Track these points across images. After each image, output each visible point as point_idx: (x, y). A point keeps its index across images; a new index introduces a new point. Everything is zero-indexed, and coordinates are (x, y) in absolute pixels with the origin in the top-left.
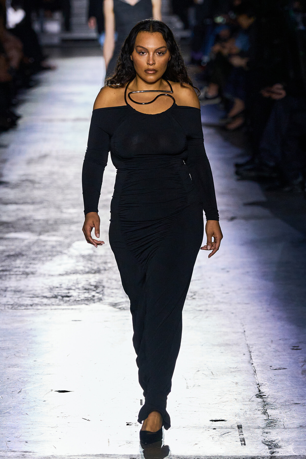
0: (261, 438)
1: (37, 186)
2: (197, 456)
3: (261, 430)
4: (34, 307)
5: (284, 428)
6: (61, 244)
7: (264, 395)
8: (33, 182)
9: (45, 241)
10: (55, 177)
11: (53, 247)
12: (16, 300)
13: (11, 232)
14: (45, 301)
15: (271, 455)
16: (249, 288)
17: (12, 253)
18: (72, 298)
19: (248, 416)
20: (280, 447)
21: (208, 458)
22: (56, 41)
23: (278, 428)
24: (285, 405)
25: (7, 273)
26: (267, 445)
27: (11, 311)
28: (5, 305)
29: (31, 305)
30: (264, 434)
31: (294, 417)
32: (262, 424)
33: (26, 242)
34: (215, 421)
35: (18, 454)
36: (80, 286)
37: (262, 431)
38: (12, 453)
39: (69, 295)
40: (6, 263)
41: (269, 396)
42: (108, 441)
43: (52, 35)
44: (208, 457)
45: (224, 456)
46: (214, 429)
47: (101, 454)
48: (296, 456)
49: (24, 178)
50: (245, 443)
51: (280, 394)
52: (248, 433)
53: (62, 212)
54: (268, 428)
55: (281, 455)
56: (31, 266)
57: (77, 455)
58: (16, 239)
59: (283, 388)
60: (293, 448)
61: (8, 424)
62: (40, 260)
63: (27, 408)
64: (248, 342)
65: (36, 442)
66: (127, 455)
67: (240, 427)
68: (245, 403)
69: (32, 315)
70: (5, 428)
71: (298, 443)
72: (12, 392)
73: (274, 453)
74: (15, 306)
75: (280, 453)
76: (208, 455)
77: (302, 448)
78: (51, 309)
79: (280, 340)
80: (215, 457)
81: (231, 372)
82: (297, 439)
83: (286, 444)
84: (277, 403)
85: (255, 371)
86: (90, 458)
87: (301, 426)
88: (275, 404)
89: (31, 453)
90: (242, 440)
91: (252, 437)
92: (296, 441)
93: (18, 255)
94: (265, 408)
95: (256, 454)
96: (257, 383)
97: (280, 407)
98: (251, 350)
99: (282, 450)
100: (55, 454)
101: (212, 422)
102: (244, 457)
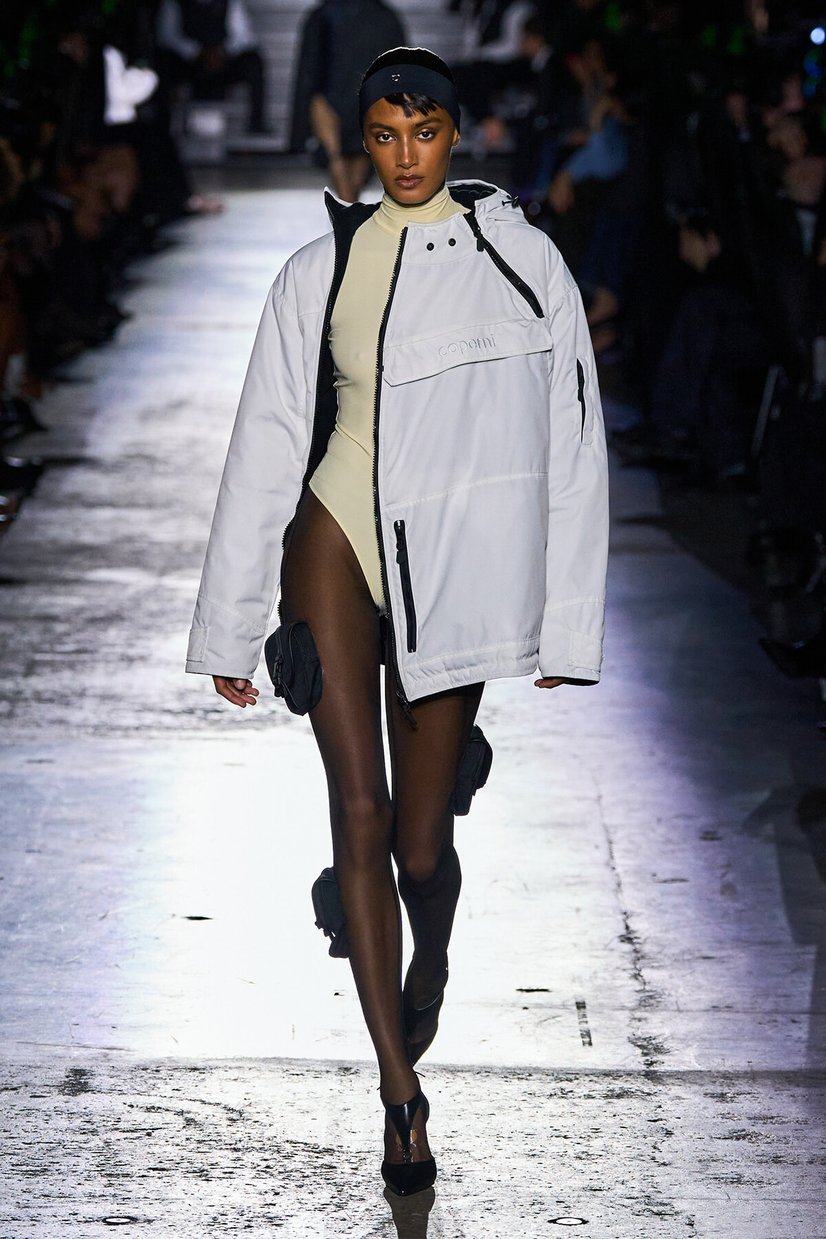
0: (628, 1032)
1: (160, 468)
2: (485, 1068)
3: (627, 1013)
4: (144, 733)
5: (679, 1011)
7: (636, 938)
8: (150, 459)
9: (173, 590)
10: (201, 449)
12: (104, 717)
13: (100, 567)
14: (168, 719)
15: (647, 1070)
16: (613, 703)
17: (100, 613)
18: (226, 716)
19: (599, 982)
20: (667, 1052)
21: (509, 1071)
22: (214, 153)
23: (666, 1010)
24: (685, 959)
25: (85, 657)
26: (639, 1046)
27: (91, 740)
28: (79, 726)
29: (137, 729)
30: (634, 1022)
31: (700, 987)
32: (631, 1000)
33: (130, 591)
34: (528, 991)
35: (94, 1052)
37: (629, 1015)
38: (82, 1051)
40: (88, 634)
41: (648, 940)
42: (292, 1030)
44: (508, 1068)
45: (544, 1069)
46: (525, 1008)
47: (275, 1058)
48: (701, 1071)
49: (132, 451)
50: (590, 1040)
51: (670, 936)
52: (598, 1019)
54: (643, 1009)
55: (669, 1069)
56: (140, 643)
57: (224, 1058)
58: (109, 583)
59: (679, 922)
60: (697, 1054)
61: (75, 986)
62: (160, 629)
63: (118, 953)
64: (607, 821)
65: (133, 1027)
66: (332, 1062)
67: (581, 1006)
68: (595, 953)
69: (138, 750)
70: (69, 994)
71: (707, 1044)
72: (88, 916)
73: (655, 1065)
74: (101, 730)
75: (667, 1064)
76: (509, 1065)
77: (715, 1056)
78: (180, 739)
79: (677, 817)
80: (525, 1069)
81: (568, 885)
82: (706, 1035)
83: (680, 1046)
84: (665, 955)
85: (619, 885)
86: (251, 1066)
87: (714, 1007)
88: (659, 956)
89: (123, 1052)
90: (585, 1033)
91: (608, 1028)
92: (704, 1040)
93: (114, 618)
94: (638, 966)
95: (614, 1065)
96: (624, 909)
97: (672, 965)
98: (612, 839)
99: (671, 1057)
100: (174, 1055)
101: (520, 992)
102: (587, 1072)
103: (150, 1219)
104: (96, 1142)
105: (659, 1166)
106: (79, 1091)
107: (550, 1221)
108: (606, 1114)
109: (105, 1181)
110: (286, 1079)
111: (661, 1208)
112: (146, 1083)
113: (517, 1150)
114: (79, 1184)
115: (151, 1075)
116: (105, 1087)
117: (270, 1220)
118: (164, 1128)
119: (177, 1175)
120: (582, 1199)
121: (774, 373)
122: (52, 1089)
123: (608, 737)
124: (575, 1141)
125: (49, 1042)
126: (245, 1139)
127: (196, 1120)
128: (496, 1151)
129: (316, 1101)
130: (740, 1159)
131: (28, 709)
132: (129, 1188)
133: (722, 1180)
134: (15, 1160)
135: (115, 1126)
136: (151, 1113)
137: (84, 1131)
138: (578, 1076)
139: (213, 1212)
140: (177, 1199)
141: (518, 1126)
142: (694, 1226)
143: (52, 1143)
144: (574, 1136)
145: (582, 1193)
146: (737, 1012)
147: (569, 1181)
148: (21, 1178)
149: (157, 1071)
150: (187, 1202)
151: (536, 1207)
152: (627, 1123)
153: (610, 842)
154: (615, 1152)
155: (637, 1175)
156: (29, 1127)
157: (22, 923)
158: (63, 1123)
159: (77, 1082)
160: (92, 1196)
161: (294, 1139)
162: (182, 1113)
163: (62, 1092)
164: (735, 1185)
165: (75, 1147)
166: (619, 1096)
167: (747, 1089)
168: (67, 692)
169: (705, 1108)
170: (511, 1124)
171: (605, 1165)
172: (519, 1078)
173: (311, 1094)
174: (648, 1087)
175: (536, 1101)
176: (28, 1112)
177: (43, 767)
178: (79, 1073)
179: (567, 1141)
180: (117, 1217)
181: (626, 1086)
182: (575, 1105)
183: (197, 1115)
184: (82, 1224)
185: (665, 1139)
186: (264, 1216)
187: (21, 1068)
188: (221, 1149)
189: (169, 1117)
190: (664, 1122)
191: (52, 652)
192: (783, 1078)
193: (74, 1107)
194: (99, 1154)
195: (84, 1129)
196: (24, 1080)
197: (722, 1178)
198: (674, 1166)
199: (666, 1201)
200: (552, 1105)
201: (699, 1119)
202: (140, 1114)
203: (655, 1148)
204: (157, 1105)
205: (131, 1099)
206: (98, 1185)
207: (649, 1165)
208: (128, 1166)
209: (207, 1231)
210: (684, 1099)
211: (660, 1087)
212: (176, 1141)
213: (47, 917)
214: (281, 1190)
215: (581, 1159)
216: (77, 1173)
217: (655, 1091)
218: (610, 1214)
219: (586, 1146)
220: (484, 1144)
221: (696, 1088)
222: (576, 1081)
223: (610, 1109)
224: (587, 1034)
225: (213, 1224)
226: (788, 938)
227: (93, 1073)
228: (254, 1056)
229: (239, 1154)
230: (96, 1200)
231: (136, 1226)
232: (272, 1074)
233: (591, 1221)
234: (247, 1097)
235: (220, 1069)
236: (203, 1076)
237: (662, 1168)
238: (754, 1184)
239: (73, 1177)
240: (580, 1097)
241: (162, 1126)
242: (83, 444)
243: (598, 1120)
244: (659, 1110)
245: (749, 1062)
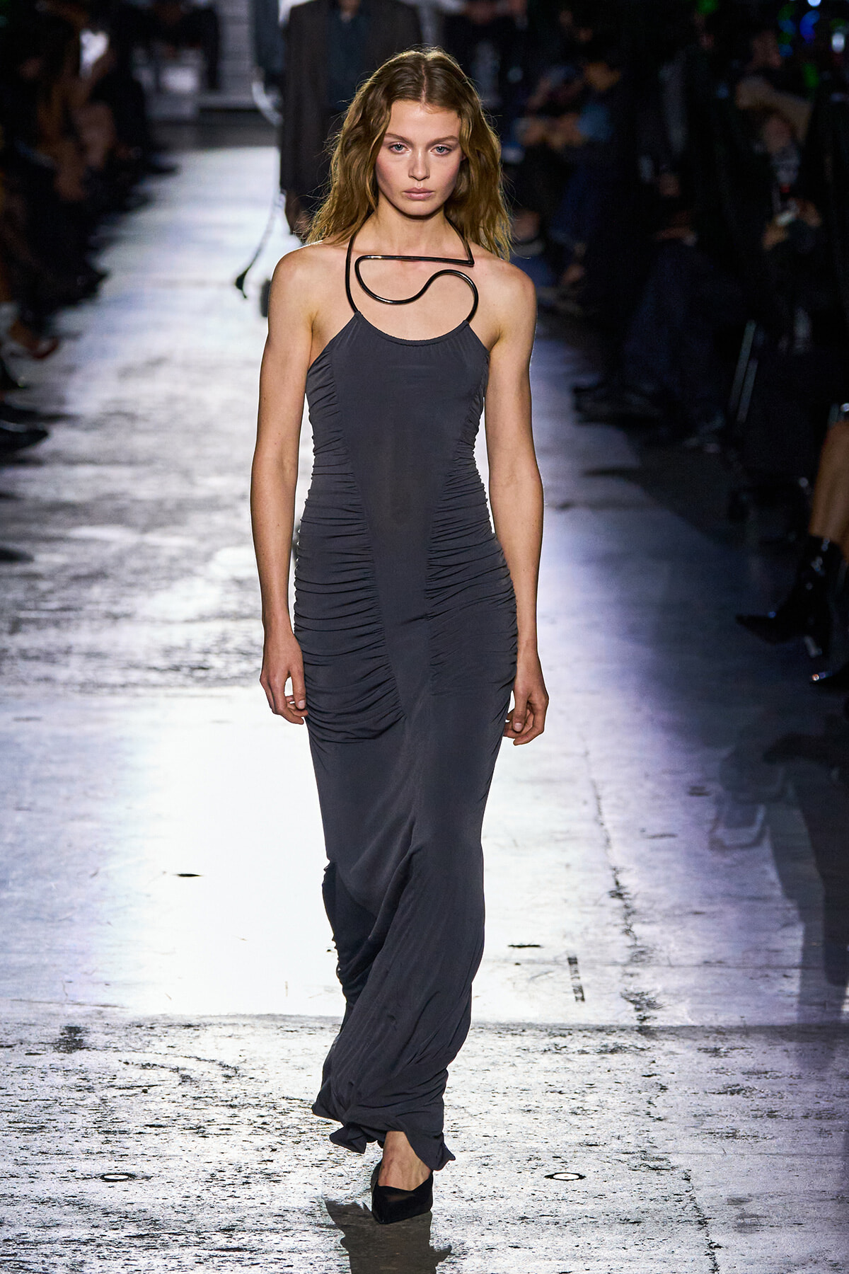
0: (620, 988)
1: (140, 425)
2: (478, 1023)
3: (619, 969)
4: (130, 690)
5: (671, 966)
6: (189, 553)
7: (626, 894)
8: (131, 417)
9: (156, 547)
10: (180, 407)
11: (173, 560)
12: (90, 675)
13: (81, 524)
14: (154, 677)
15: (640, 1025)
16: (598, 659)
17: (83, 571)
18: (212, 673)
19: (590, 937)
20: (660, 1007)
21: (502, 1027)
22: (187, 110)
23: (657, 965)
24: (675, 915)
25: (71, 614)
26: (632, 1002)
27: (78, 698)
28: (66, 684)
29: (123, 686)
30: (626, 977)
31: (690, 942)
32: (623, 955)
33: (113, 549)
34: (520, 947)
35: (88, 1009)
36: (230, 646)
37: (621, 970)
38: (77, 1009)
39: (207, 665)
40: (72, 592)
41: (638, 896)
42: (285, 987)
43: (178, 97)
44: (502, 1024)
45: (537, 1025)
46: (517, 964)
47: (268, 1015)
48: (693, 1027)
49: (111, 408)
50: (583, 996)
51: (660, 891)
52: (590, 975)
53: (193, 484)
54: (635, 964)
55: (662, 1024)
56: (126, 600)
57: (218, 1014)
58: (93, 540)
59: (668, 877)
60: (689, 1009)
61: (68, 944)
62: (144, 587)
63: (109, 911)
64: (595, 776)
65: (127, 985)
66: (326, 1018)
67: (573, 961)
68: (586, 909)
69: (125, 708)
70: (61, 952)
71: (700, 999)
72: (79, 874)
73: (647, 1020)
74: (88, 687)
75: (659, 1019)
76: (503, 1021)
77: (708, 1010)
78: (167, 696)
79: (664, 772)
80: (519, 1025)
81: (557, 841)
82: (697, 990)
83: (672, 1001)
84: (656, 911)
85: (608, 840)
86: (245, 1023)
87: (706, 962)
88: (650, 912)
89: (117, 1009)
90: (577, 989)
91: (600, 984)
92: (696, 995)
93: (97, 576)
94: (629, 922)
95: (607, 1021)
96: (613, 865)
97: (662, 920)
98: (600, 794)
99: (663, 1013)
100: (168, 1012)
101: (512, 948)
102: (581, 1027)
103: (148, 1175)
104: (92, 1099)
105: (654, 1121)
106: (74, 1048)
107: (547, 1177)
108: (600, 1069)
109: (102, 1138)
110: (281, 1036)
111: (657, 1163)
112: (141, 1040)
113: (513, 1106)
114: (77, 1141)
115: (145, 1032)
116: (100, 1044)
117: (267, 1176)
118: (160, 1085)
119: (174, 1131)
120: (578, 1154)
121: (750, 329)
122: (47, 1046)
123: (593, 693)
124: (570, 1096)
125: (44, 999)
126: (241, 1096)
127: (191, 1077)
128: (491, 1107)
129: (311, 1058)
130: (734, 1114)
131: (15, 667)
132: (127, 1145)
133: (717, 1135)
134: (12, 1117)
135: (111, 1084)
136: (146, 1070)
137: (80, 1088)
138: (571, 1032)
139: (211, 1169)
140: (174, 1156)
141: (512, 1081)
142: (691, 1180)
143: (48, 1100)
144: (569, 1092)
145: (578, 1148)
146: (729, 967)
147: (565, 1136)
148: (18, 1135)
149: (151, 1028)
150: (185, 1158)
151: (533, 1163)
152: (622, 1078)
153: (598, 798)
154: (611, 1107)
155: (632, 1130)
156: (25, 1084)
157: (13, 880)
158: (59, 1080)
159: (72, 1040)
160: (89, 1153)
161: (290, 1096)
162: (177, 1070)
163: (57, 1049)
164: (731, 1139)
165: (72, 1104)
166: (613, 1051)
167: (741, 1044)
168: (52, 649)
169: (699, 1063)
170: (506, 1080)
171: (601, 1121)
172: (513, 1034)
173: (306, 1051)
174: (642, 1042)
175: (530, 1056)
176: (24, 1069)
177: (31, 725)
178: (73, 1030)
179: (561, 1097)
180: (116, 1174)
181: (620, 1041)
182: (569, 1060)
183: (192, 1072)
184: (80, 1181)
185: (660, 1094)
186: (261, 1173)
187: (16, 1025)
188: (217, 1105)
189: (165, 1074)
190: (659, 1077)
191: (37, 609)
192: (776, 1033)
193: (70, 1064)
194: (95, 1111)
195: (80, 1086)
196: (19, 1037)
197: (718, 1133)
198: (669, 1121)
199: (662, 1156)
200: (545, 1061)
201: (691, 1074)
202: (136, 1071)
203: (650, 1103)
204: (151, 1063)
205: (126, 1056)
206: (95, 1142)
207: (644, 1120)
208: (125, 1123)
209: (205, 1187)
210: (677, 1054)
211: (654, 1043)
212: (172, 1097)
213: (37, 875)
214: (278, 1146)
215: (576, 1114)
216: (74, 1130)
217: (648, 1046)
218: (607, 1169)
219: (581, 1101)
220: (480, 1100)
221: (689, 1043)
222: (569, 1037)
223: (604, 1064)
224: (580, 989)
225: (211, 1180)
226: (777, 892)
227: (88, 1031)
228: (248, 1013)
229: (235, 1111)
230: (93, 1157)
231: (134, 1183)
232: (266, 1031)
233: (588, 1176)
234: (242, 1053)
235: (215, 1026)
236: (197, 1033)
237: (658, 1123)
238: (749, 1138)
239: (70, 1134)
240: (574, 1053)
241: (158, 1083)
242: (62, 401)
243: (592, 1076)
244: (653, 1065)
245: (742, 1017)
